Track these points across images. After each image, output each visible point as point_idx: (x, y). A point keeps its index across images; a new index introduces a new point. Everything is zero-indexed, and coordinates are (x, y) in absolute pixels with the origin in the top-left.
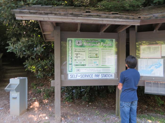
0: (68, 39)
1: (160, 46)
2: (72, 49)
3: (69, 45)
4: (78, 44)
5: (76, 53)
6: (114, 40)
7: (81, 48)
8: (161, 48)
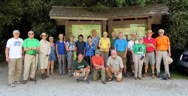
0: (73, 25)
1: (124, 29)
2: (75, 31)
3: (73, 29)
4: (78, 28)
5: (78, 33)
6: (100, 26)
7: (81, 31)
8: (125, 29)
